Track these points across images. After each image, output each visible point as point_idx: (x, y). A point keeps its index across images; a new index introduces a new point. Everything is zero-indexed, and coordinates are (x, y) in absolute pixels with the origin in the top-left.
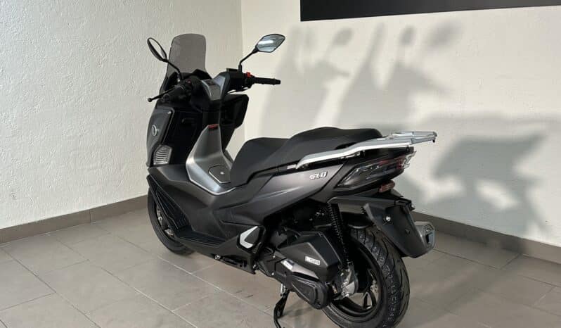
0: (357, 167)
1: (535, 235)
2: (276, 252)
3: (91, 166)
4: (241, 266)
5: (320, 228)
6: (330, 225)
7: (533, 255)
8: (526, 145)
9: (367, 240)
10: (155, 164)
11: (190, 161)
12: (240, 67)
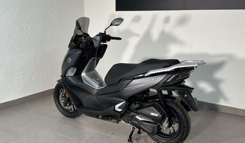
0: (173, 75)
1: (222, 103)
2: (132, 112)
3: (18, 77)
4: (111, 120)
5: (152, 101)
6: (158, 99)
7: (221, 111)
8: (218, 66)
9: (174, 105)
10: (66, 76)
11: (83, 74)
12: (105, 32)
